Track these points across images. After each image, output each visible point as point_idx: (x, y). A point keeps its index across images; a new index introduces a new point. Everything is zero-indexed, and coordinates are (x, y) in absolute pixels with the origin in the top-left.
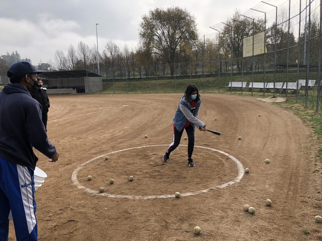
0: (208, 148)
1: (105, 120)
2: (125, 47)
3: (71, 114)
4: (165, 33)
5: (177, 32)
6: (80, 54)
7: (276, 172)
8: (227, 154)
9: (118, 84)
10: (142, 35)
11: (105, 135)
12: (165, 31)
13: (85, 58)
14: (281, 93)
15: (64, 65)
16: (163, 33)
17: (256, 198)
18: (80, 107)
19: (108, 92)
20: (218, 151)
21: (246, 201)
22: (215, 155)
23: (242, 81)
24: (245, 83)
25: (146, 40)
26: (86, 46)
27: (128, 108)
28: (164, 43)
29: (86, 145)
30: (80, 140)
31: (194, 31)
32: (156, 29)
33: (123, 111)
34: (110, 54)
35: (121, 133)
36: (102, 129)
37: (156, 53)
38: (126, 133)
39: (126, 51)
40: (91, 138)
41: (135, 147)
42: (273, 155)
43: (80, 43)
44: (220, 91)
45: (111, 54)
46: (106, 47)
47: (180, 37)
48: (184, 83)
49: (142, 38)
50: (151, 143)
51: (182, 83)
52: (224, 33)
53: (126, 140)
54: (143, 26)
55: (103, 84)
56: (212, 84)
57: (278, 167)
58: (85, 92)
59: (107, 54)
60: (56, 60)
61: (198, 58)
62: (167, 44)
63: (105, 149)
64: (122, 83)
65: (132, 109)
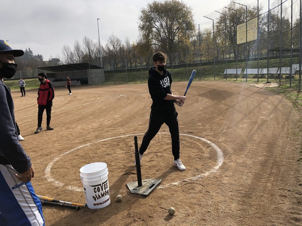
0: (191, 136)
1: (99, 109)
2: (126, 40)
3: (69, 105)
4: (164, 25)
5: (174, 23)
6: (85, 48)
7: (257, 161)
8: (209, 142)
9: (119, 75)
10: (141, 28)
11: (94, 125)
12: (163, 23)
13: (89, 52)
14: (275, 79)
15: (71, 59)
16: (161, 25)
17: (230, 191)
18: (80, 98)
19: (109, 83)
20: (200, 138)
21: (218, 195)
22: (197, 143)
23: (237, 68)
24: (240, 70)
25: (145, 32)
26: (91, 40)
27: (124, 97)
28: (162, 35)
29: (72, 135)
30: (68, 130)
31: (191, 21)
32: (155, 22)
33: (119, 100)
34: (112, 47)
35: (110, 122)
36: (93, 119)
37: (155, 44)
38: (115, 122)
39: (128, 43)
40: (79, 127)
41: (118, 136)
42: (257, 142)
43: (84, 38)
44: (216, 79)
45: (114, 47)
46: (108, 41)
47: (178, 28)
48: (181, 71)
49: (142, 30)
50: (136, 132)
51: (180, 72)
52: (220, 23)
53: (113, 129)
54: (142, 19)
55: (105, 75)
56: (208, 72)
57: (260, 155)
58: (88, 84)
59: (109, 47)
60: (64, 54)
61: (196, 47)
62: (166, 35)
63: (89, 139)
64: (122, 74)
65: (128, 98)
